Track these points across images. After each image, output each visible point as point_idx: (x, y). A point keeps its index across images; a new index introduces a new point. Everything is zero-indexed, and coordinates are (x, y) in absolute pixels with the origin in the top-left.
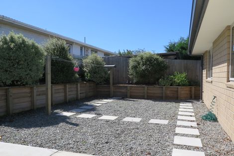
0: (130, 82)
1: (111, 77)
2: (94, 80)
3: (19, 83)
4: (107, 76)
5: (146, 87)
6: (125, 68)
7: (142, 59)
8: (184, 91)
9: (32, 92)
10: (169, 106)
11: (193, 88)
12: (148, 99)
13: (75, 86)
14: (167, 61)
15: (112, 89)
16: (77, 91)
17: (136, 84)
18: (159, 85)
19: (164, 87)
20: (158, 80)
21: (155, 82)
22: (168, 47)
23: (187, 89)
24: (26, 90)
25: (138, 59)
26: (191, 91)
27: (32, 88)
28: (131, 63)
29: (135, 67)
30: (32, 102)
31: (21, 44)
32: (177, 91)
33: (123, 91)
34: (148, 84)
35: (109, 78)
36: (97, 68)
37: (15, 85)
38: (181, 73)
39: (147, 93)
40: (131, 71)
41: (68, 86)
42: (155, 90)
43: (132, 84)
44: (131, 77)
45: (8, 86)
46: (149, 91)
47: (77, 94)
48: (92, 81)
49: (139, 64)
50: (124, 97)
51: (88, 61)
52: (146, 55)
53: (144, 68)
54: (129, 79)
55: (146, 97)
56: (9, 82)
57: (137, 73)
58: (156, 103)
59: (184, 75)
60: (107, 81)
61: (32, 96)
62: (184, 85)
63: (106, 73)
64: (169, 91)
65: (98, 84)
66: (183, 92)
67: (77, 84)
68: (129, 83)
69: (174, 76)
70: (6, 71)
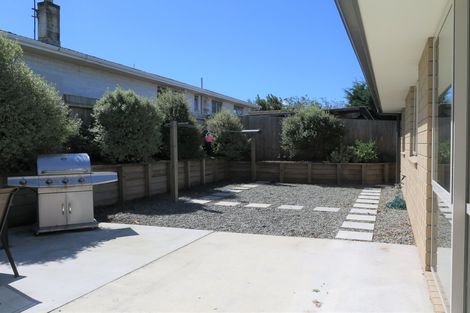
0: (284, 156)
1: (253, 149)
2: (227, 153)
3: (133, 159)
4: (246, 147)
5: (310, 164)
6: (274, 133)
7: (302, 119)
8: (371, 170)
9: (146, 172)
10: (345, 193)
11: (387, 166)
12: (313, 184)
13: (198, 163)
14: (343, 122)
15: (255, 168)
16: (201, 171)
17: (293, 159)
18: (331, 161)
19: (339, 165)
20: (329, 152)
21: (324, 157)
22: (351, 92)
23: (377, 167)
24: (139, 169)
25: (296, 118)
26: (383, 170)
27: (146, 166)
28: (286, 125)
29: (292, 133)
30: (147, 186)
31: (134, 104)
32: (361, 171)
33: (273, 171)
34: (314, 159)
35: (250, 151)
36: (230, 134)
37: (128, 163)
38: (366, 141)
39: (312, 174)
40: (285, 139)
41: (189, 163)
42: (324, 169)
43: (286, 159)
44: (285, 148)
45: (121, 163)
46: (316, 172)
47: (202, 176)
48: (223, 155)
49: (298, 129)
50: (274, 180)
51: (215, 122)
52: (308, 114)
53: (305, 134)
54: (282, 152)
55: (310, 181)
56: (122, 158)
57: (294, 142)
58: (326, 189)
59: (371, 145)
60: (246, 155)
61: (146, 178)
62: (370, 161)
63: (244, 142)
64: (347, 170)
65: (232, 159)
66: (370, 172)
67: (201, 161)
68: (282, 159)
69: (355, 146)
70: (118, 142)
